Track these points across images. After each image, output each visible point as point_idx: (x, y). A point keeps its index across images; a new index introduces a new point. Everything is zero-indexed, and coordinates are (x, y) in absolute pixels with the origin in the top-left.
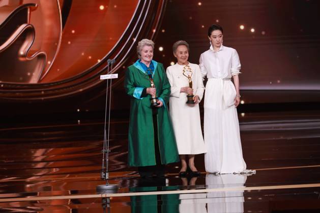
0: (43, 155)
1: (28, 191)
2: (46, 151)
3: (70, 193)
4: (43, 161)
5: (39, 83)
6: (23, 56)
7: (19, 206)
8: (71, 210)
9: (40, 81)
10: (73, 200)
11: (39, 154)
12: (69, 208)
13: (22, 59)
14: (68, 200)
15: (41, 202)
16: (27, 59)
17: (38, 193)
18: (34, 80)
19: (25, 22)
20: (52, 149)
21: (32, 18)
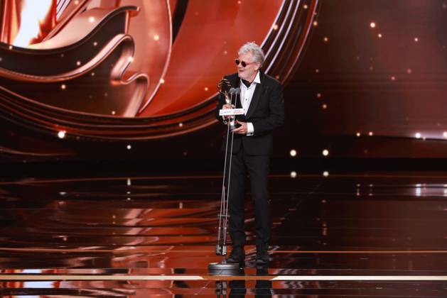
0: (138, 217)
1: (116, 267)
2: (142, 212)
3: (173, 272)
4: (137, 225)
5: (137, 117)
6: (118, 79)
7: (102, 287)
8: (174, 296)
9: (138, 114)
10: (176, 282)
11: (132, 216)
12: (171, 293)
13: (114, 83)
14: (170, 281)
15: (133, 282)
16: (122, 83)
17: (130, 270)
18: (130, 113)
19: (122, 31)
20: (150, 210)
21: (132, 27)
